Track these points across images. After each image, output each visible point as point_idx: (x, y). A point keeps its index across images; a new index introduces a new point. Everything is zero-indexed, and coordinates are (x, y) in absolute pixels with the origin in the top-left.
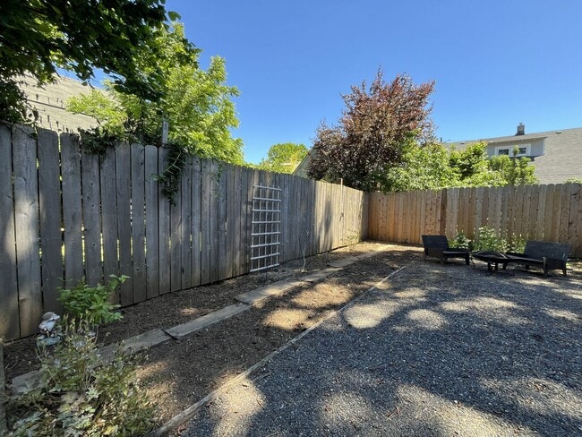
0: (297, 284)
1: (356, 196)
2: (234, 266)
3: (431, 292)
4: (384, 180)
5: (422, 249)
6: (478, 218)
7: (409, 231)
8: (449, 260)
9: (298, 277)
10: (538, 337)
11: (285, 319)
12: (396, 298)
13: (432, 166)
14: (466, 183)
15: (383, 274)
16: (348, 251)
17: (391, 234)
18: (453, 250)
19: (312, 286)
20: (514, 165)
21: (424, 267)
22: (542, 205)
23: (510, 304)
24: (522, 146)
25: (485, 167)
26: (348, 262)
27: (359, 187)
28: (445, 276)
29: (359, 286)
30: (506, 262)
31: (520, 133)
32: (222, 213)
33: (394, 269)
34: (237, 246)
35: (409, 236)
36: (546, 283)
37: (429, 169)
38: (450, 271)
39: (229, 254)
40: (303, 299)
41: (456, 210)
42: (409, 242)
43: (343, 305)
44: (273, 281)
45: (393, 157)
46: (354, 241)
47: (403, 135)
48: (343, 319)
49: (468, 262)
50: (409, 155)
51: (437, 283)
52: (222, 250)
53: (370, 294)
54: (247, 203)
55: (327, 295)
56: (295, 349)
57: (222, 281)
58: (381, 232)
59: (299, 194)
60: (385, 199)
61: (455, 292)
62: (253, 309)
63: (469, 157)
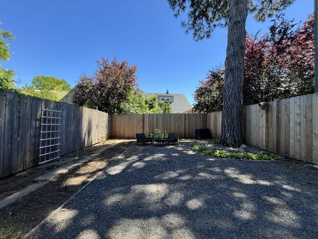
0: (76, 165)
1: (105, 116)
2: (24, 163)
3: (140, 156)
4: (118, 108)
5: (136, 140)
6: (155, 126)
7: (130, 133)
8: (146, 143)
9: (75, 162)
10: (169, 162)
11: (75, 181)
12: (127, 161)
13: (139, 103)
14: (151, 112)
15: (120, 153)
16: (102, 145)
17: (122, 135)
18: (147, 139)
19: (85, 164)
20: (166, 105)
21: (137, 147)
22: (172, 120)
23: (164, 155)
24: (168, 98)
25: (157, 105)
26: (103, 150)
27: (106, 111)
28: (145, 149)
29: (110, 160)
30: (163, 141)
31: (167, 93)
32: (16, 126)
33: (125, 150)
34: (28, 149)
35: (130, 134)
36: (173, 147)
37: (138, 105)
38: (146, 147)
39: (20, 155)
40: (83, 170)
41: (148, 123)
42: (130, 137)
43: (104, 168)
44: (59, 167)
45: (122, 97)
46: (105, 139)
47: (127, 88)
48: (106, 173)
49: (152, 143)
50: (129, 97)
51: (142, 152)
52: (15, 153)
53: (116, 161)
54: (36, 120)
55: (95, 166)
56: (85, 190)
57: (14, 174)
58: (118, 134)
59: (72, 114)
60: (119, 118)
61: (148, 154)
62: (51, 182)
63: (152, 101)
